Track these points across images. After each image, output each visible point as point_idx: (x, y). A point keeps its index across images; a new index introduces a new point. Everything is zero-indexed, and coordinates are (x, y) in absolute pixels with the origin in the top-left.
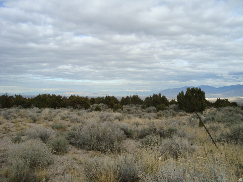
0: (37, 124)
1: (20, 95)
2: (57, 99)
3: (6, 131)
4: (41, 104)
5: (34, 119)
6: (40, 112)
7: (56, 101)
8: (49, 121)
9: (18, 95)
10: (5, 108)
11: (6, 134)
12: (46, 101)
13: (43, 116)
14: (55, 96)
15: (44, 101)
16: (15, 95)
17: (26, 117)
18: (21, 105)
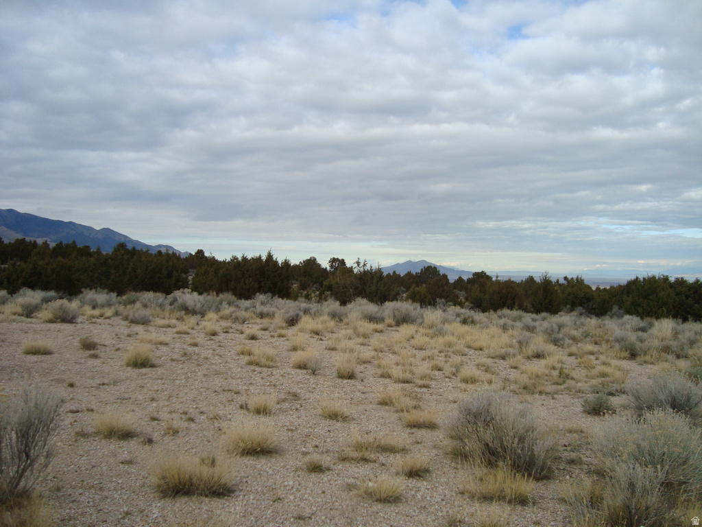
0: (642, 364)
1: (577, 279)
2: (692, 292)
3: (560, 377)
4: (642, 307)
5: (631, 350)
6: (643, 330)
7: (687, 297)
8: (678, 357)
9: (572, 279)
10: (544, 314)
11: (561, 385)
12: (657, 296)
13: (656, 343)
14: (686, 281)
15: (651, 297)
16: (566, 278)
17: (607, 341)
18: (582, 306)
